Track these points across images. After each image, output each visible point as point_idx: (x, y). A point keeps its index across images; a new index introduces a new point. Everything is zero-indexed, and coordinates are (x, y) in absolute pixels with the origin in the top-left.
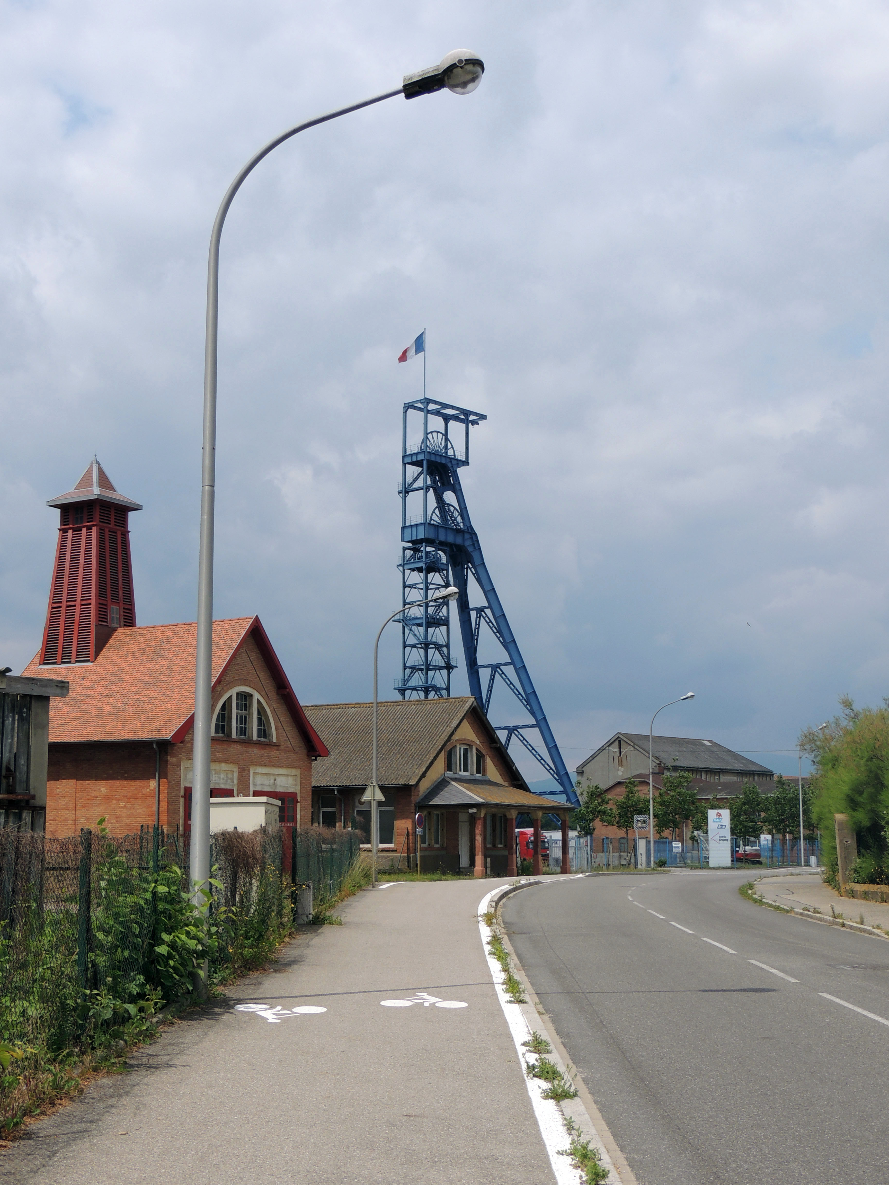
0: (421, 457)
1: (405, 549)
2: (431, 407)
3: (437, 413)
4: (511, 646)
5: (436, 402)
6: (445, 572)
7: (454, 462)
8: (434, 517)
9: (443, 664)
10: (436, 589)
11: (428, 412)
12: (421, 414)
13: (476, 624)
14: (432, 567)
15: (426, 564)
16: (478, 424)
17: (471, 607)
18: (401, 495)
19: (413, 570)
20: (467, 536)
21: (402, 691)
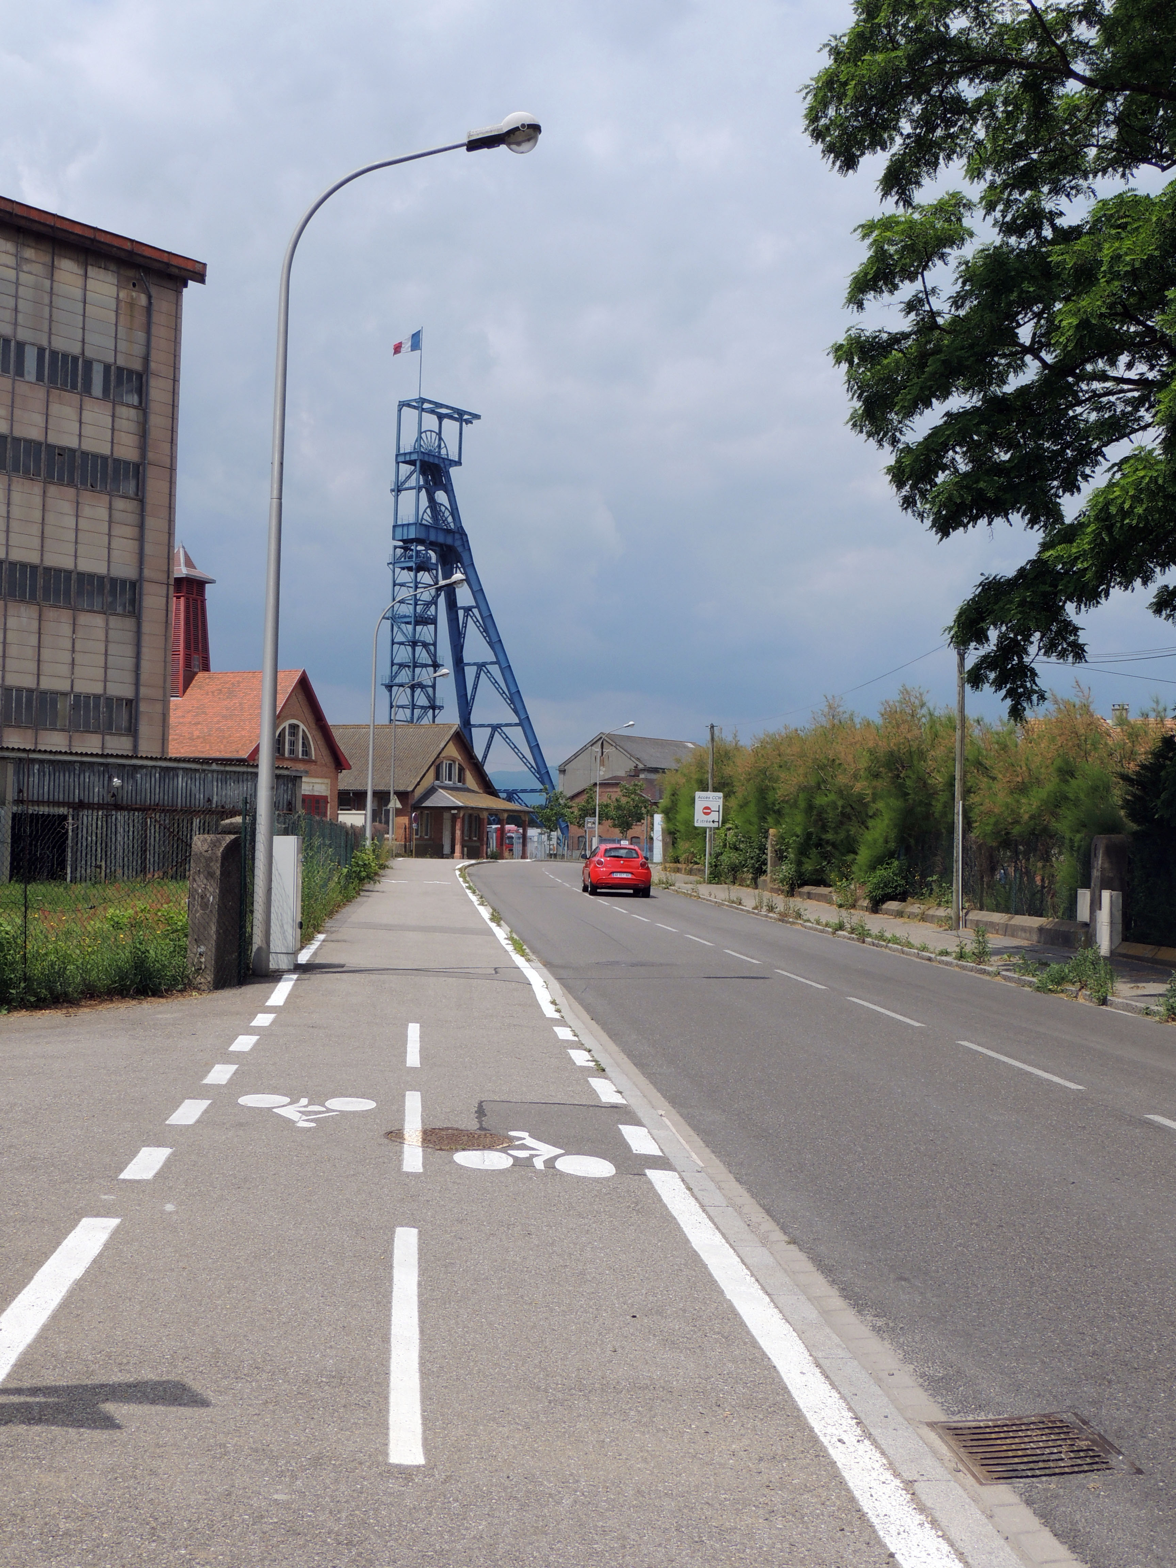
0: (414, 457)
1: (395, 547)
2: (426, 406)
3: (432, 412)
4: (497, 646)
6: (434, 572)
7: (447, 462)
8: (426, 517)
9: (430, 662)
10: (425, 588)
13: (463, 623)
14: (421, 567)
15: (416, 563)
19: (403, 569)
20: (457, 536)
21: (389, 687)
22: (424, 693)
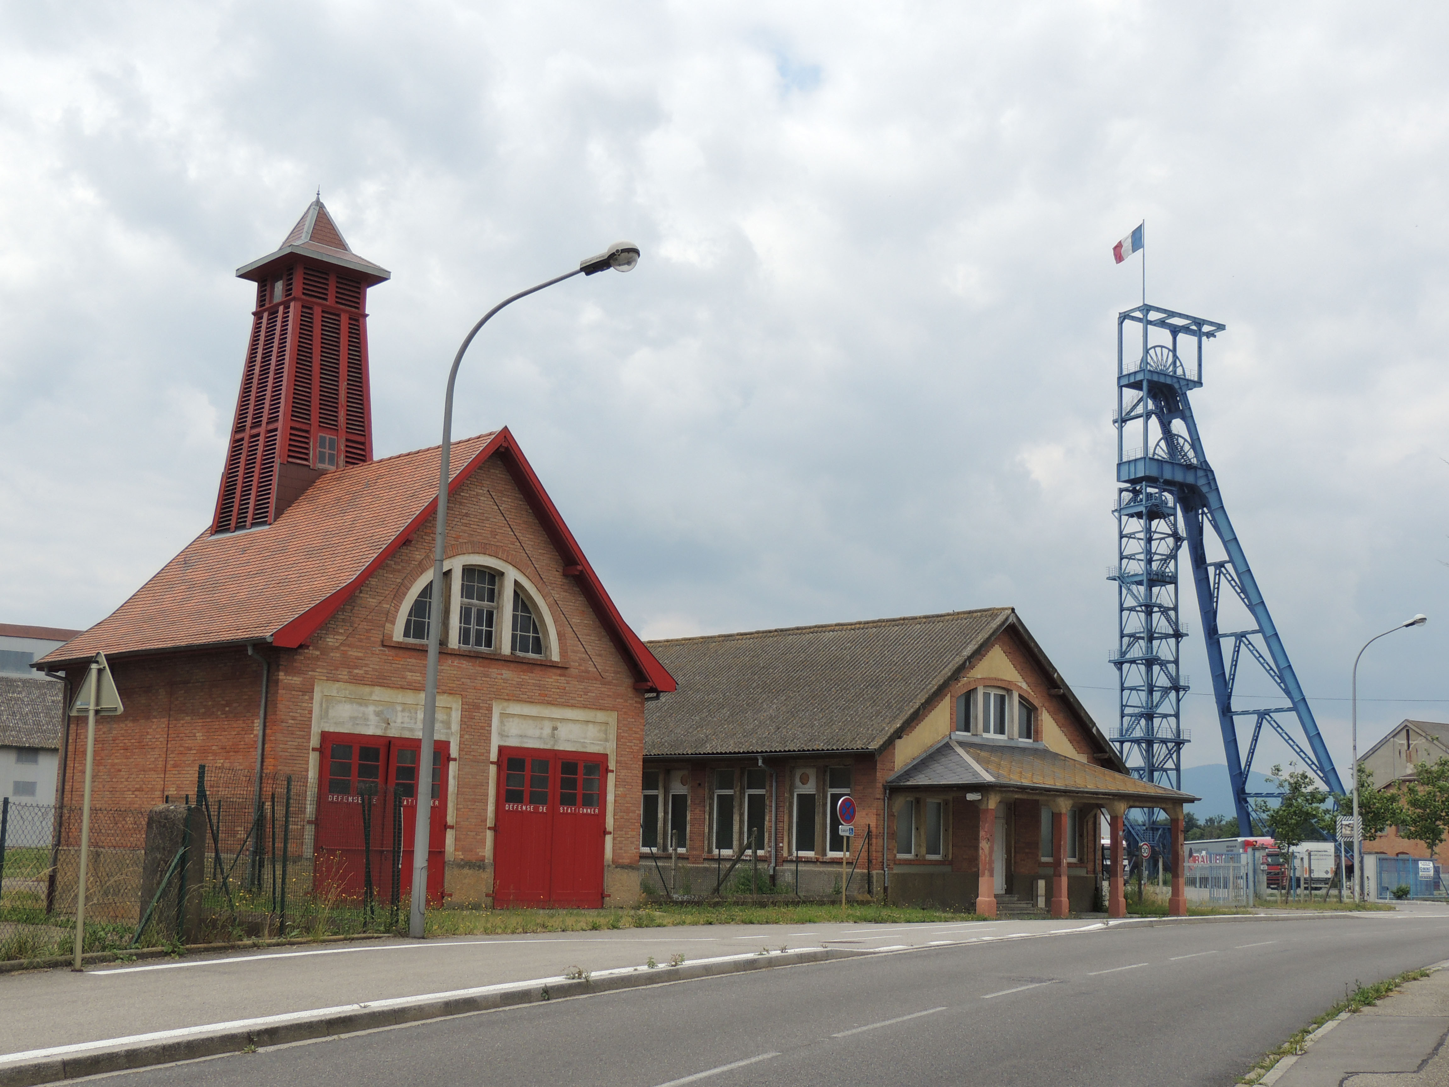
0: (1139, 377)
1: (1121, 491)
2: (1153, 316)
3: (1162, 323)
4: (1259, 610)
5: (1158, 310)
6: (1172, 518)
7: (1183, 383)
8: (1159, 451)
9: (1171, 632)
10: (1161, 539)
11: (1150, 323)
12: (1140, 325)
13: (1215, 583)
14: (1154, 513)
15: (1146, 507)
16: (1215, 336)
17: (1208, 562)
18: (1116, 425)
19: (1131, 516)
20: (1200, 473)
21: (1119, 664)
22: (1163, 671)
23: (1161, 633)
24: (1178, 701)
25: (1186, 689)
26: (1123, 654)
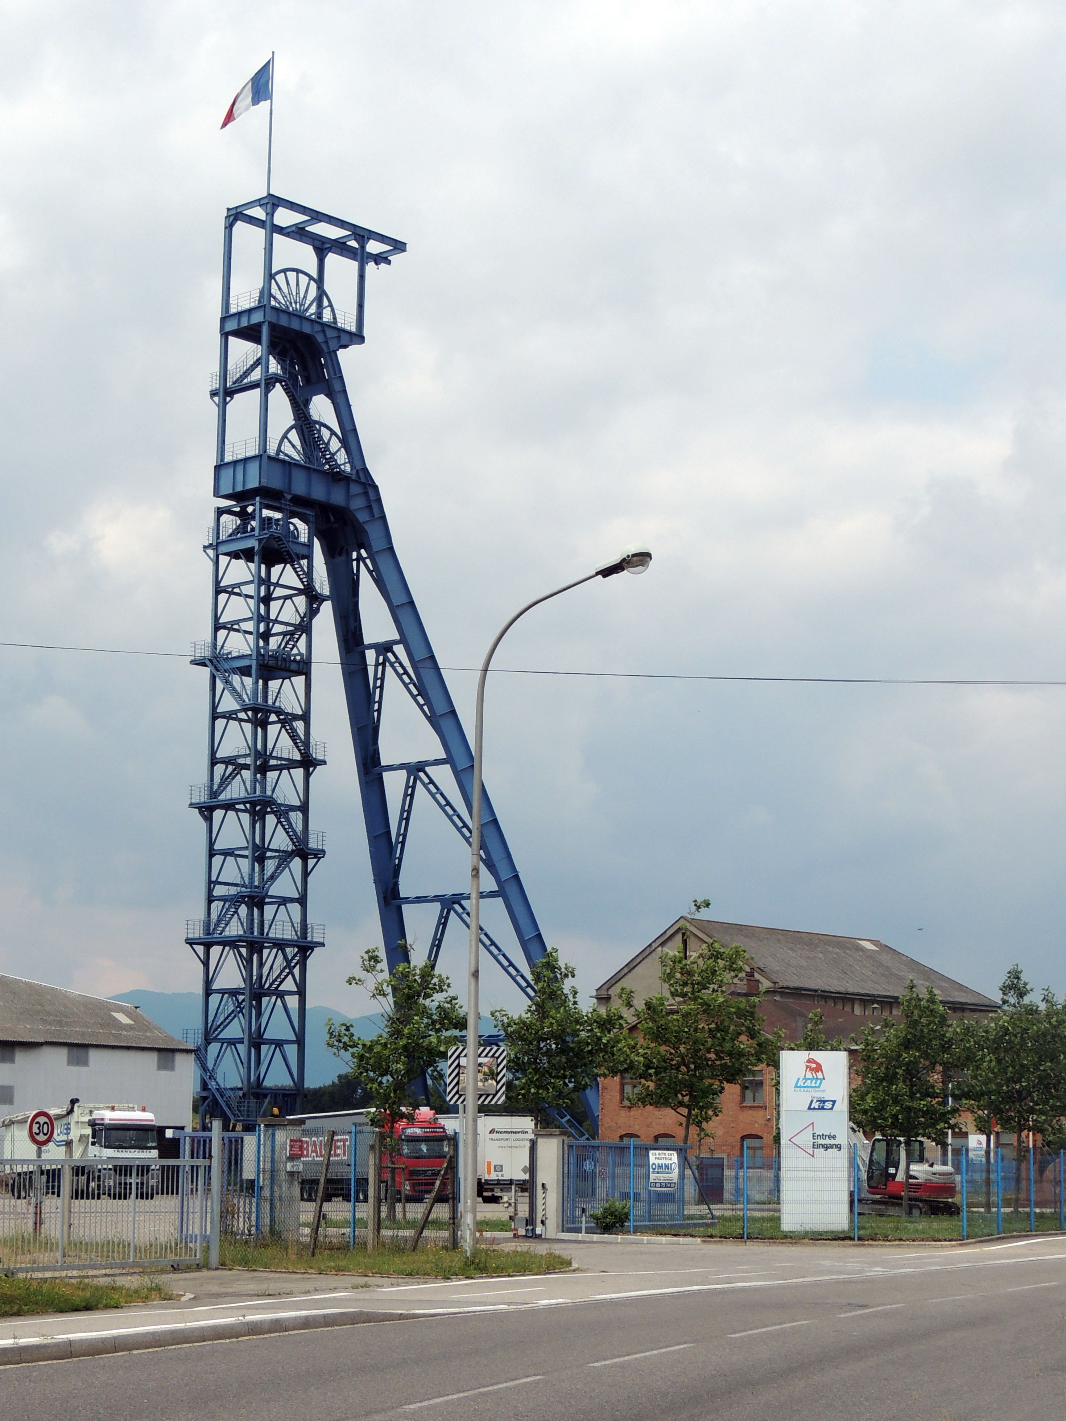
0: (257, 318)
1: (220, 512)
3: (299, 233)
4: (447, 724)
6: (304, 562)
7: (330, 333)
8: (287, 448)
9: (297, 757)
10: (286, 598)
11: (278, 229)
14: (274, 551)
15: (260, 541)
19: (235, 555)
20: (355, 489)
21: (206, 811)
22: (283, 826)
23: (281, 759)
24: (306, 874)
25: (319, 854)
26: (214, 794)
